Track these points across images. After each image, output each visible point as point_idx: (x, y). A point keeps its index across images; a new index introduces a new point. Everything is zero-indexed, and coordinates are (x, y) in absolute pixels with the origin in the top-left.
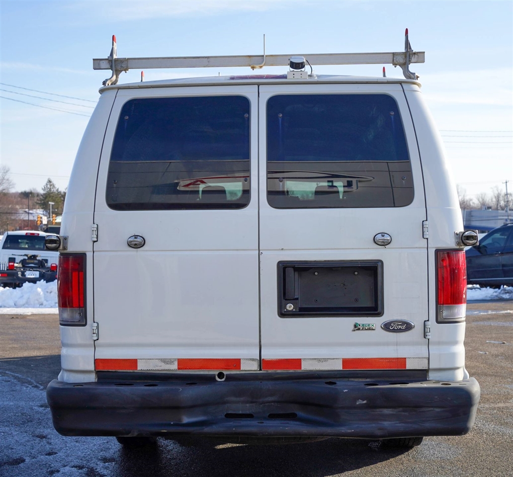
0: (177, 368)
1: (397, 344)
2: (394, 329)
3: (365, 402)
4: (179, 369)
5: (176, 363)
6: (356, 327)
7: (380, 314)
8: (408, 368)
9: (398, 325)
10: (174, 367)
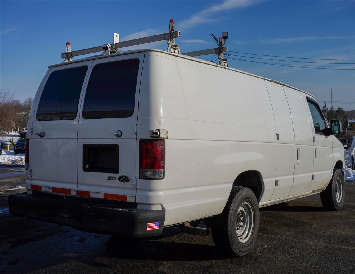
0: (52, 191)
1: (124, 188)
2: (122, 180)
3: (94, 214)
4: (53, 192)
5: (52, 189)
6: (109, 178)
7: (117, 172)
8: (127, 201)
9: (124, 178)
10: (51, 191)
